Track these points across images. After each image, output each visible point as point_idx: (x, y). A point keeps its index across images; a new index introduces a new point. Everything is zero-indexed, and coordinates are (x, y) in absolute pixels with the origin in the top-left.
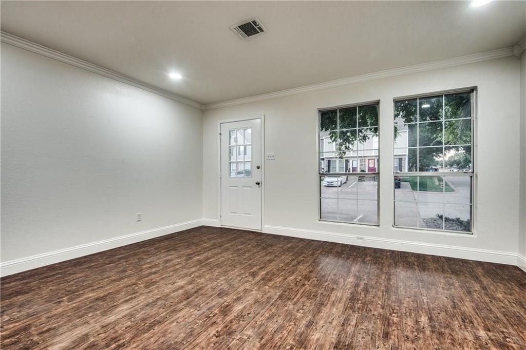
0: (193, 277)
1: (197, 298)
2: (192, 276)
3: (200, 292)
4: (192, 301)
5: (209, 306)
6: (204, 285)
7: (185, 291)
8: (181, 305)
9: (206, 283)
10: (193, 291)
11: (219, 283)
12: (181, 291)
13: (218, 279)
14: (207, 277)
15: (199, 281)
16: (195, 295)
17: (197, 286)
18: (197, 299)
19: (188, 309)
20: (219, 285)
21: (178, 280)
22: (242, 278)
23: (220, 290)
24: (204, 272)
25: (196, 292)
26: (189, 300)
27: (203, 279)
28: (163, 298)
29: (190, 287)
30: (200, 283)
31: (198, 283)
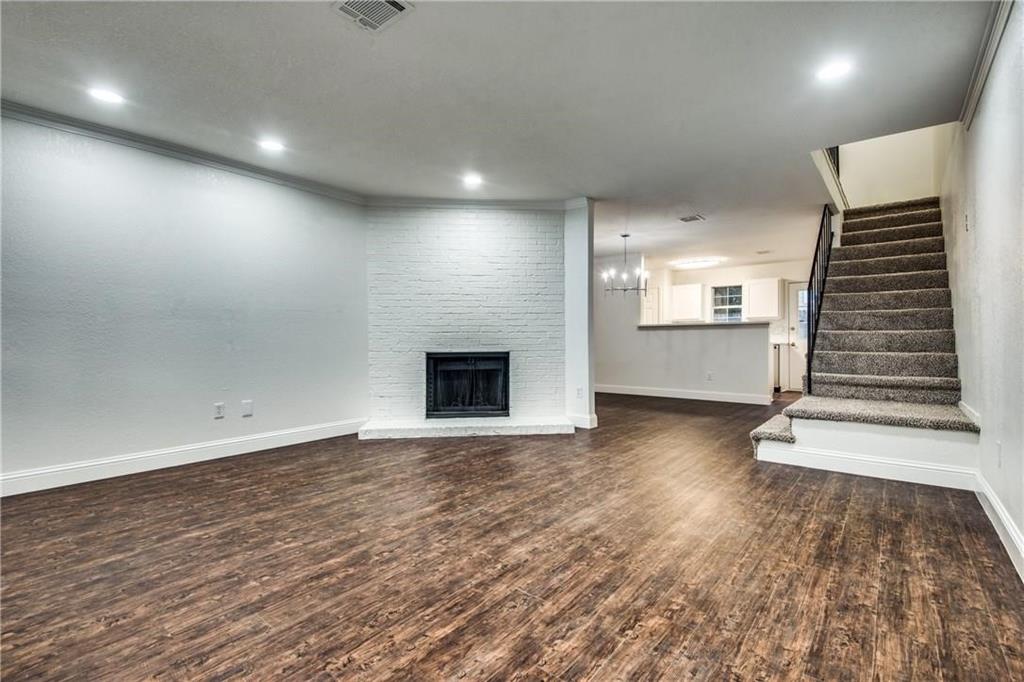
0: (497, 561)
1: (486, 524)
2: (499, 566)
3: (481, 531)
4: (493, 520)
5: (468, 513)
6: (474, 542)
7: (507, 536)
8: (508, 517)
9: (468, 546)
10: (492, 534)
11: (445, 544)
12: (515, 534)
13: (443, 553)
14: (465, 560)
15: (482, 552)
16: (488, 528)
17: (487, 542)
18: (485, 522)
19: (497, 512)
20: (444, 541)
21: (527, 557)
22: (391, 552)
23: (444, 532)
24: (472, 576)
25: (488, 532)
26: (496, 522)
27: (475, 554)
28: (539, 527)
29: (499, 541)
30: (480, 547)
31: (485, 547)
